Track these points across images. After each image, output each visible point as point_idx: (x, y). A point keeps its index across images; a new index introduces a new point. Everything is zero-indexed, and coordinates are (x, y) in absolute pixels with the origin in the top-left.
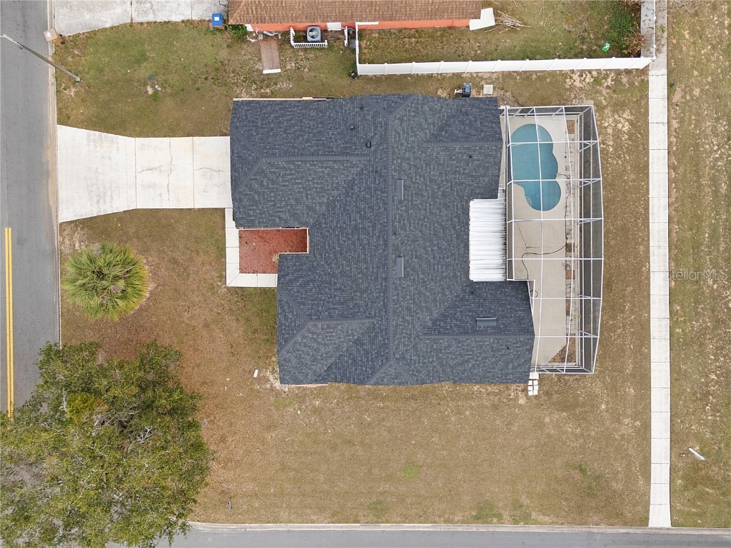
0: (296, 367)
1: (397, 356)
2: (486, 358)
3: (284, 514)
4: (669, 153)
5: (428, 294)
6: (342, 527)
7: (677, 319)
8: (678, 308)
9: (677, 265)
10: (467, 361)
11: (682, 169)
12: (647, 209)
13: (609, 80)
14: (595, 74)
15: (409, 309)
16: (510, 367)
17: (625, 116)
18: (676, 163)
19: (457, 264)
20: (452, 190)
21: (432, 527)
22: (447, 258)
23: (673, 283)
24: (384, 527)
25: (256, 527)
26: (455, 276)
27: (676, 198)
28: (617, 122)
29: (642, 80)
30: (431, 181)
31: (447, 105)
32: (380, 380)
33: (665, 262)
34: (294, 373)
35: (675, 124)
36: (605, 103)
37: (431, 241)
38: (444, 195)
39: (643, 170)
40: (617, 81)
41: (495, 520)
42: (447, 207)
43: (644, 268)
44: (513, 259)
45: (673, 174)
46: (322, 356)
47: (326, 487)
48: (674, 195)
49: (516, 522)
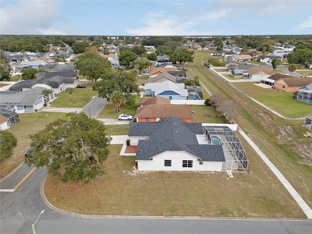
0: (142, 154)
2: (208, 152)
3: (126, 212)
5: (186, 140)
6: (154, 217)
10: (202, 153)
16: (217, 155)
21: (199, 218)
22: (191, 138)
24: (175, 218)
25: (111, 217)
26: (194, 142)
29: (238, 132)
32: (172, 149)
34: (141, 156)
39: (246, 142)
41: (231, 215)
46: (151, 150)
47: (148, 202)
49: (241, 216)
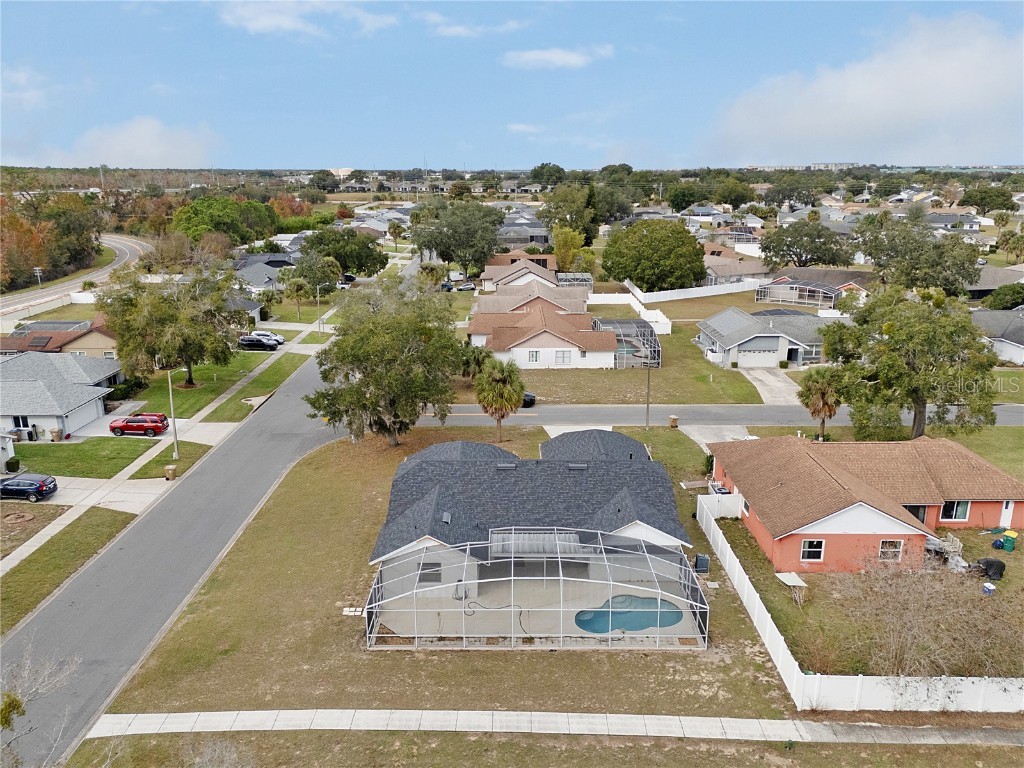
1: (424, 465)
4: (680, 739)
5: (480, 490)
7: (415, 744)
8: (433, 745)
9: (501, 746)
11: (658, 757)
12: (588, 710)
13: (767, 678)
14: (769, 665)
15: (466, 474)
17: (721, 692)
18: (666, 749)
19: (508, 519)
20: (585, 514)
22: (515, 510)
23: (473, 739)
26: (497, 517)
27: (610, 748)
28: (710, 684)
29: (782, 713)
30: (590, 494)
31: (671, 510)
33: (508, 727)
35: (730, 751)
36: (732, 674)
37: (532, 494)
38: (579, 506)
39: (648, 708)
40: (769, 687)
42: (567, 509)
43: (498, 705)
44: (512, 578)
45: (648, 745)
48: (615, 745)
